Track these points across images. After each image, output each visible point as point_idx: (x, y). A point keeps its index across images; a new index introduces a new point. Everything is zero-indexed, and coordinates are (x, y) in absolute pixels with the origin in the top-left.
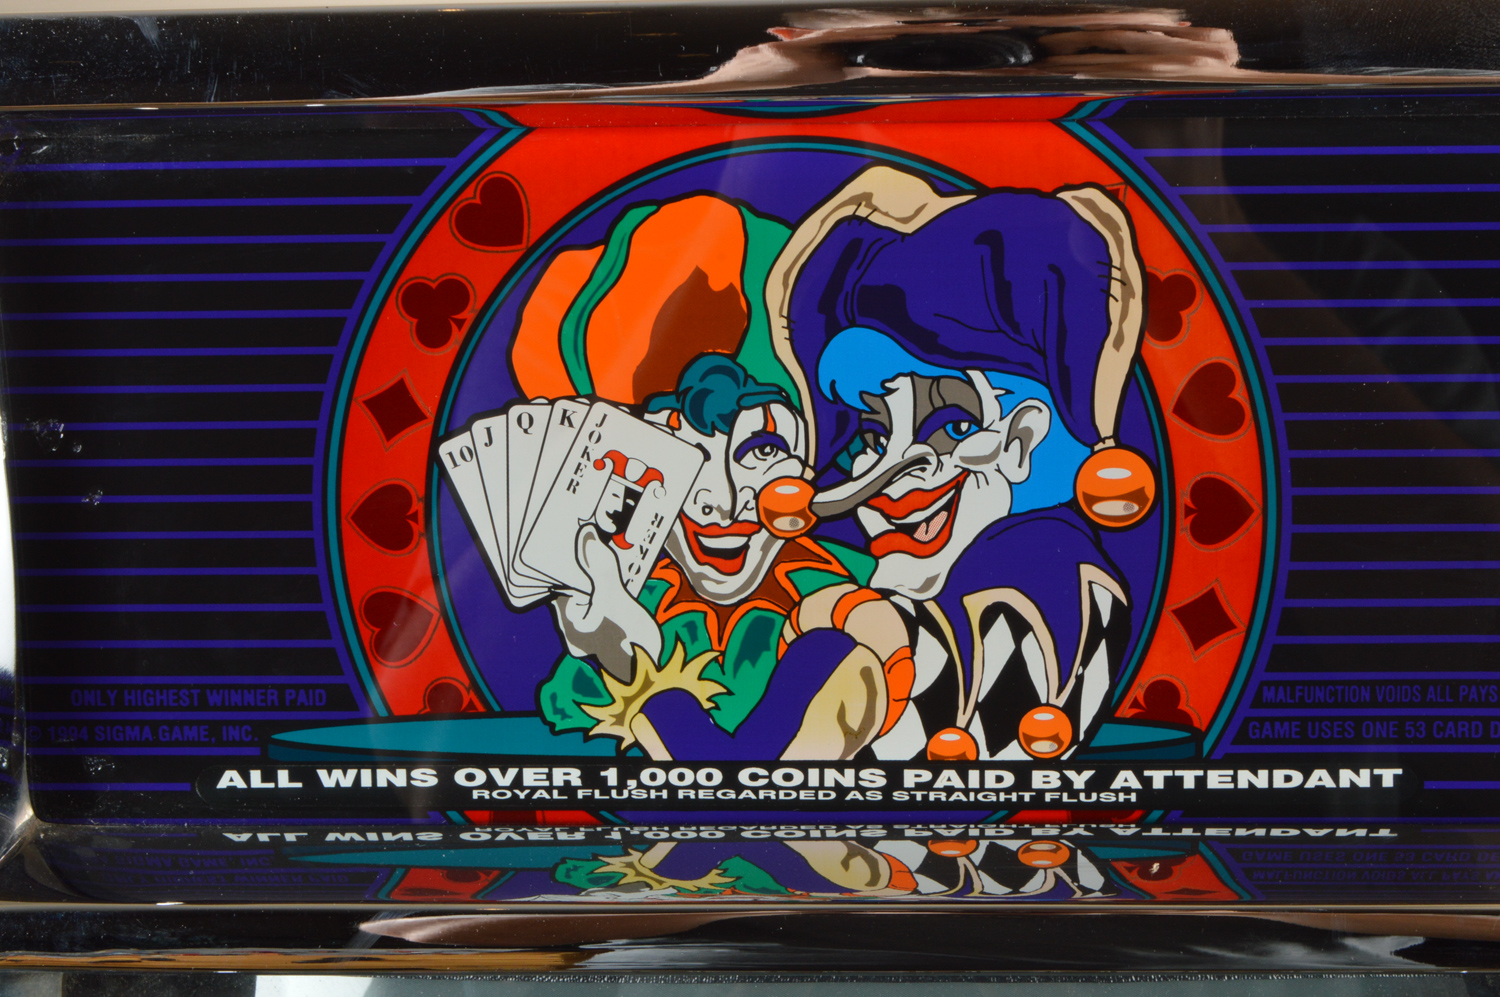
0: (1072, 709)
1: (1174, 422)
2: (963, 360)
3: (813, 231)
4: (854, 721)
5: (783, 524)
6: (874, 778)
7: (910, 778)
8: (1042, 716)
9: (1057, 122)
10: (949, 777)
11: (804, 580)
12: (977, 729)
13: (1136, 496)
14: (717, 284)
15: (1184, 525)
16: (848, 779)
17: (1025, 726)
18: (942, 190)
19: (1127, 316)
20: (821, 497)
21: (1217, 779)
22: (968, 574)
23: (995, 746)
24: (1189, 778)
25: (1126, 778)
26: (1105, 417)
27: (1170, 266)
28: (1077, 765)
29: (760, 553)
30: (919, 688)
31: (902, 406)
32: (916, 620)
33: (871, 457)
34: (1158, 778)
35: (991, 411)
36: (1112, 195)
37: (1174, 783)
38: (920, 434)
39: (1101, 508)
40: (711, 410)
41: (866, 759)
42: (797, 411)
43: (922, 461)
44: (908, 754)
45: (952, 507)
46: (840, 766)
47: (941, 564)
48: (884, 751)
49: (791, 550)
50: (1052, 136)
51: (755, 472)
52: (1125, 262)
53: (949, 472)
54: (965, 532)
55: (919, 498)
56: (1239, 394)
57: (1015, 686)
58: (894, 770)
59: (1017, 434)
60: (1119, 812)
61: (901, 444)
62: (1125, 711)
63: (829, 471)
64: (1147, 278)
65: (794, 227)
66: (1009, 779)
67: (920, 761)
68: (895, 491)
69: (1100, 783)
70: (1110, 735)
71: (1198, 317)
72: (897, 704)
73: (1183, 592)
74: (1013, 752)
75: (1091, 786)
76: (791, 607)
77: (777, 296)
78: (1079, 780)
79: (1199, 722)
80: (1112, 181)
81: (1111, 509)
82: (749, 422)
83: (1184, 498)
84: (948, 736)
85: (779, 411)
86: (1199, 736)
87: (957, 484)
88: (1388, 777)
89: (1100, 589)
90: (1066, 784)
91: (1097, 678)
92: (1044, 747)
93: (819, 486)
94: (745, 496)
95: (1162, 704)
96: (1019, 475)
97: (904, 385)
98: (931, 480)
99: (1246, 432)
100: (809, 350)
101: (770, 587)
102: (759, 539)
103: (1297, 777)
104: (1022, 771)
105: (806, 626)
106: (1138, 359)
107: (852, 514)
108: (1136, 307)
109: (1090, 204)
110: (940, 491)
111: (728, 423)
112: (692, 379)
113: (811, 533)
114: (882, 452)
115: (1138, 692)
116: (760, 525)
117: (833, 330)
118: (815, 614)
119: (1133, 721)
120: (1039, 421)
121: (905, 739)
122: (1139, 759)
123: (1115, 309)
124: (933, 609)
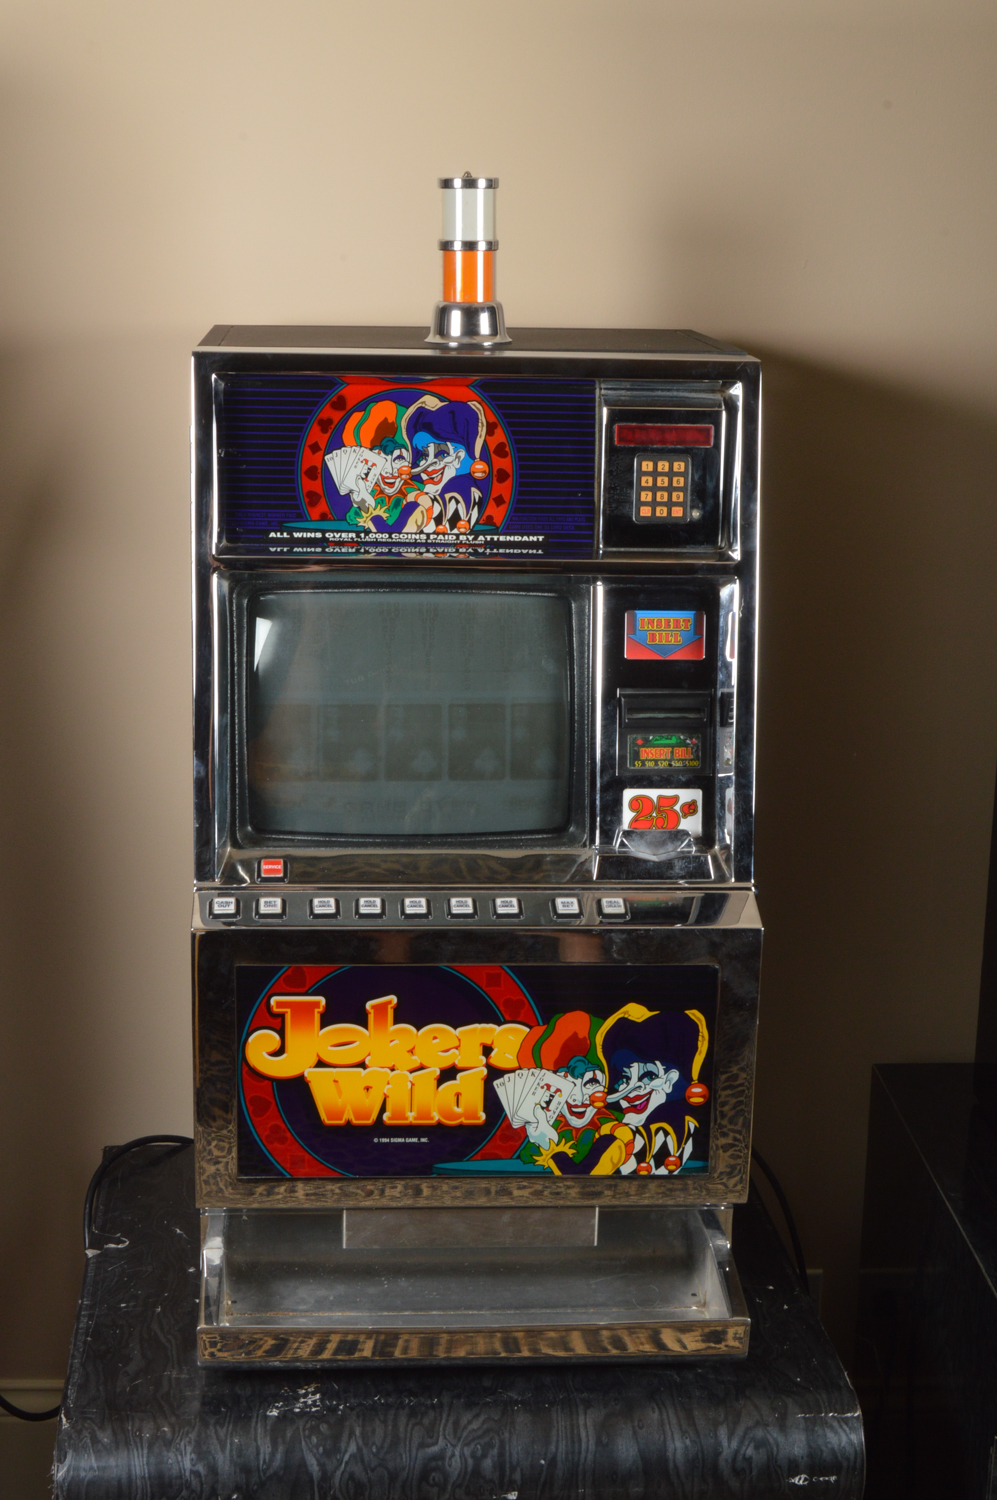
0: (469, 521)
1: (493, 456)
2: (445, 439)
3: (412, 409)
4: (419, 524)
5: (404, 477)
6: (424, 537)
7: (432, 537)
8: (462, 523)
9: (467, 386)
10: (441, 537)
11: (408, 490)
12: (448, 526)
13: (484, 472)
14: (390, 421)
15: (495, 479)
16: (417, 537)
17: (458, 525)
18: (442, 401)
19: (482, 431)
20: (413, 471)
21: (502, 538)
22: (446, 489)
23: (452, 529)
24: (496, 538)
25: (481, 538)
26: (477, 453)
27: (492, 419)
28: (470, 534)
29: (398, 483)
30: (434, 516)
31: (431, 450)
32: (434, 500)
33: (424, 461)
34: (489, 538)
35: (452, 451)
36: (480, 403)
37: (492, 539)
38: (436, 457)
39: (476, 475)
40: (388, 449)
41: (422, 532)
42: (408, 450)
43: (436, 463)
44: (431, 531)
45: (442, 474)
46: (416, 534)
47: (440, 487)
48: (426, 530)
49: (406, 483)
50: (465, 389)
51: (398, 464)
52: (482, 419)
53: (442, 466)
54: (445, 479)
55: (435, 471)
56: (507, 449)
57: (456, 517)
58: (428, 535)
59: (458, 457)
60: (480, 545)
61: (431, 458)
62: (481, 522)
63: (415, 464)
64: (487, 422)
65: (408, 408)
66: (455, 537)
67: (434, 533)
68: (430, 469)
69: (475, 539)
70: (478, 528)
71: (499, 431)
72: (429, 519)
73: (495, 495)
74: (455, 531)
75: (473, 539)
76: (405, 496)
77: (404, 424)
78: (471, 538)
79: (498, 525)
80: (480, 400)
81: (478, 475)
82: (397, 453)
83: (495, 472)
84: (441, 527)
85: (403, 450)
86: (498, 528)
87: (444, 468)
88: (541, 538)
89: (476, 494)
90: (468, 539)
91: (475, 514)
92: (463, 530)
93: (412, 468)
94: (395, 470)
95: (490, 520)
96: (458, 467)
97: (432, 445)
98: (438, 467)
99: (508, 458)
100: (411, 435)
101: (401, 492)
102: (399, 479)
103: (520, 538)
104: (457, 536)
105: (409, 500)
106: (485, 441)
107: (419, 475)
108: (485, 429)
109: (474, 405)
110: (440, 470)
111: (392, 453)
112: (384, 442)
113: (410, 479)
114: (427, 460)
115: (484, 517)
116: (398, 477)
117: (416, 432)
118: (411, 498)
119: (483, 524)
120: (463, 454)
121: (431, 527)
122: (484, 533)
123: (480, 429)
124: (438, 497)
